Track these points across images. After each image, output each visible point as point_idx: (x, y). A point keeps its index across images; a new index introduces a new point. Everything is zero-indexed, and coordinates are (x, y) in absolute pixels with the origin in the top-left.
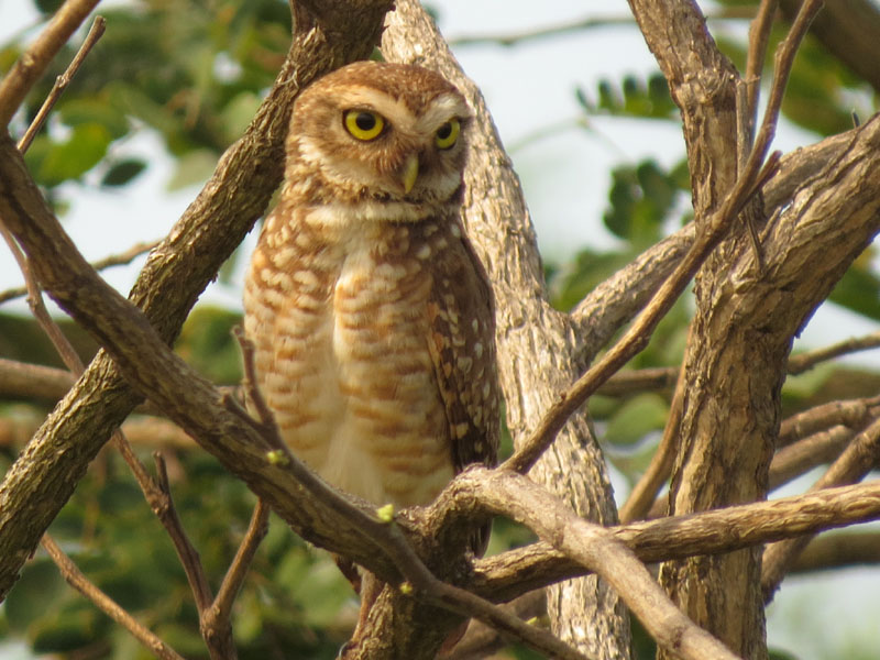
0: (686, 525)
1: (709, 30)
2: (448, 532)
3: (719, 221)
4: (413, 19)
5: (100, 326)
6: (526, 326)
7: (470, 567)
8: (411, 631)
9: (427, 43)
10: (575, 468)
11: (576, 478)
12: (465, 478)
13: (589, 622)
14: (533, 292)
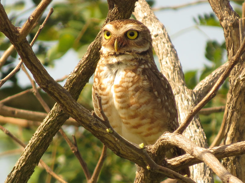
0: (229, 147)
1: (231, 4)
2: (159, 152)
3: (236, 58)
4: (144, 6)
5: (55, 95)
6: (180, 94)
7: (166, 162)
8: (150, 181)
9: (148, 12)
10: (196, 134)
11: (196, 137)
12: (164, 136)
13: (202, 179)
14: (182, 84)
